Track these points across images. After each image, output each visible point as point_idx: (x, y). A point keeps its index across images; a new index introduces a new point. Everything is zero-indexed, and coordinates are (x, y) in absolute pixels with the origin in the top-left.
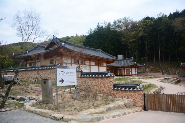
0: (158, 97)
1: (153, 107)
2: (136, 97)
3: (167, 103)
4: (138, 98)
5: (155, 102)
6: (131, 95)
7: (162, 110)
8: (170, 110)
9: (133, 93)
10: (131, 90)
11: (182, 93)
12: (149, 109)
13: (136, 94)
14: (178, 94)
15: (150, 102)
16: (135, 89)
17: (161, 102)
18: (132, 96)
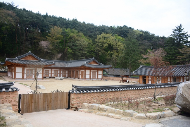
0: (35, 97)
1: (30, 108)
2: (11, 99)
3: (44, 102)
4: (13, 100)
5: (32, 103)
6: (2, 98)
7: (39, 111)
8: (47, 109)
9: (6, 95)
10: (4, 91)
11: (57, 91)
12: (24, 112)
13: (11, 96)
14: (54, 92)
15: (26, 103)
16: (10, 90)
17: (38, 102)
18: (5, 99)
